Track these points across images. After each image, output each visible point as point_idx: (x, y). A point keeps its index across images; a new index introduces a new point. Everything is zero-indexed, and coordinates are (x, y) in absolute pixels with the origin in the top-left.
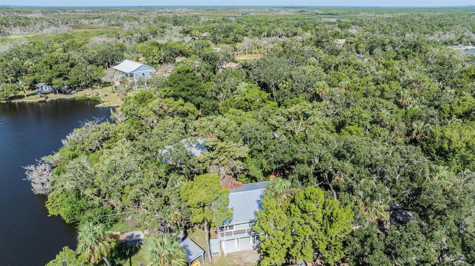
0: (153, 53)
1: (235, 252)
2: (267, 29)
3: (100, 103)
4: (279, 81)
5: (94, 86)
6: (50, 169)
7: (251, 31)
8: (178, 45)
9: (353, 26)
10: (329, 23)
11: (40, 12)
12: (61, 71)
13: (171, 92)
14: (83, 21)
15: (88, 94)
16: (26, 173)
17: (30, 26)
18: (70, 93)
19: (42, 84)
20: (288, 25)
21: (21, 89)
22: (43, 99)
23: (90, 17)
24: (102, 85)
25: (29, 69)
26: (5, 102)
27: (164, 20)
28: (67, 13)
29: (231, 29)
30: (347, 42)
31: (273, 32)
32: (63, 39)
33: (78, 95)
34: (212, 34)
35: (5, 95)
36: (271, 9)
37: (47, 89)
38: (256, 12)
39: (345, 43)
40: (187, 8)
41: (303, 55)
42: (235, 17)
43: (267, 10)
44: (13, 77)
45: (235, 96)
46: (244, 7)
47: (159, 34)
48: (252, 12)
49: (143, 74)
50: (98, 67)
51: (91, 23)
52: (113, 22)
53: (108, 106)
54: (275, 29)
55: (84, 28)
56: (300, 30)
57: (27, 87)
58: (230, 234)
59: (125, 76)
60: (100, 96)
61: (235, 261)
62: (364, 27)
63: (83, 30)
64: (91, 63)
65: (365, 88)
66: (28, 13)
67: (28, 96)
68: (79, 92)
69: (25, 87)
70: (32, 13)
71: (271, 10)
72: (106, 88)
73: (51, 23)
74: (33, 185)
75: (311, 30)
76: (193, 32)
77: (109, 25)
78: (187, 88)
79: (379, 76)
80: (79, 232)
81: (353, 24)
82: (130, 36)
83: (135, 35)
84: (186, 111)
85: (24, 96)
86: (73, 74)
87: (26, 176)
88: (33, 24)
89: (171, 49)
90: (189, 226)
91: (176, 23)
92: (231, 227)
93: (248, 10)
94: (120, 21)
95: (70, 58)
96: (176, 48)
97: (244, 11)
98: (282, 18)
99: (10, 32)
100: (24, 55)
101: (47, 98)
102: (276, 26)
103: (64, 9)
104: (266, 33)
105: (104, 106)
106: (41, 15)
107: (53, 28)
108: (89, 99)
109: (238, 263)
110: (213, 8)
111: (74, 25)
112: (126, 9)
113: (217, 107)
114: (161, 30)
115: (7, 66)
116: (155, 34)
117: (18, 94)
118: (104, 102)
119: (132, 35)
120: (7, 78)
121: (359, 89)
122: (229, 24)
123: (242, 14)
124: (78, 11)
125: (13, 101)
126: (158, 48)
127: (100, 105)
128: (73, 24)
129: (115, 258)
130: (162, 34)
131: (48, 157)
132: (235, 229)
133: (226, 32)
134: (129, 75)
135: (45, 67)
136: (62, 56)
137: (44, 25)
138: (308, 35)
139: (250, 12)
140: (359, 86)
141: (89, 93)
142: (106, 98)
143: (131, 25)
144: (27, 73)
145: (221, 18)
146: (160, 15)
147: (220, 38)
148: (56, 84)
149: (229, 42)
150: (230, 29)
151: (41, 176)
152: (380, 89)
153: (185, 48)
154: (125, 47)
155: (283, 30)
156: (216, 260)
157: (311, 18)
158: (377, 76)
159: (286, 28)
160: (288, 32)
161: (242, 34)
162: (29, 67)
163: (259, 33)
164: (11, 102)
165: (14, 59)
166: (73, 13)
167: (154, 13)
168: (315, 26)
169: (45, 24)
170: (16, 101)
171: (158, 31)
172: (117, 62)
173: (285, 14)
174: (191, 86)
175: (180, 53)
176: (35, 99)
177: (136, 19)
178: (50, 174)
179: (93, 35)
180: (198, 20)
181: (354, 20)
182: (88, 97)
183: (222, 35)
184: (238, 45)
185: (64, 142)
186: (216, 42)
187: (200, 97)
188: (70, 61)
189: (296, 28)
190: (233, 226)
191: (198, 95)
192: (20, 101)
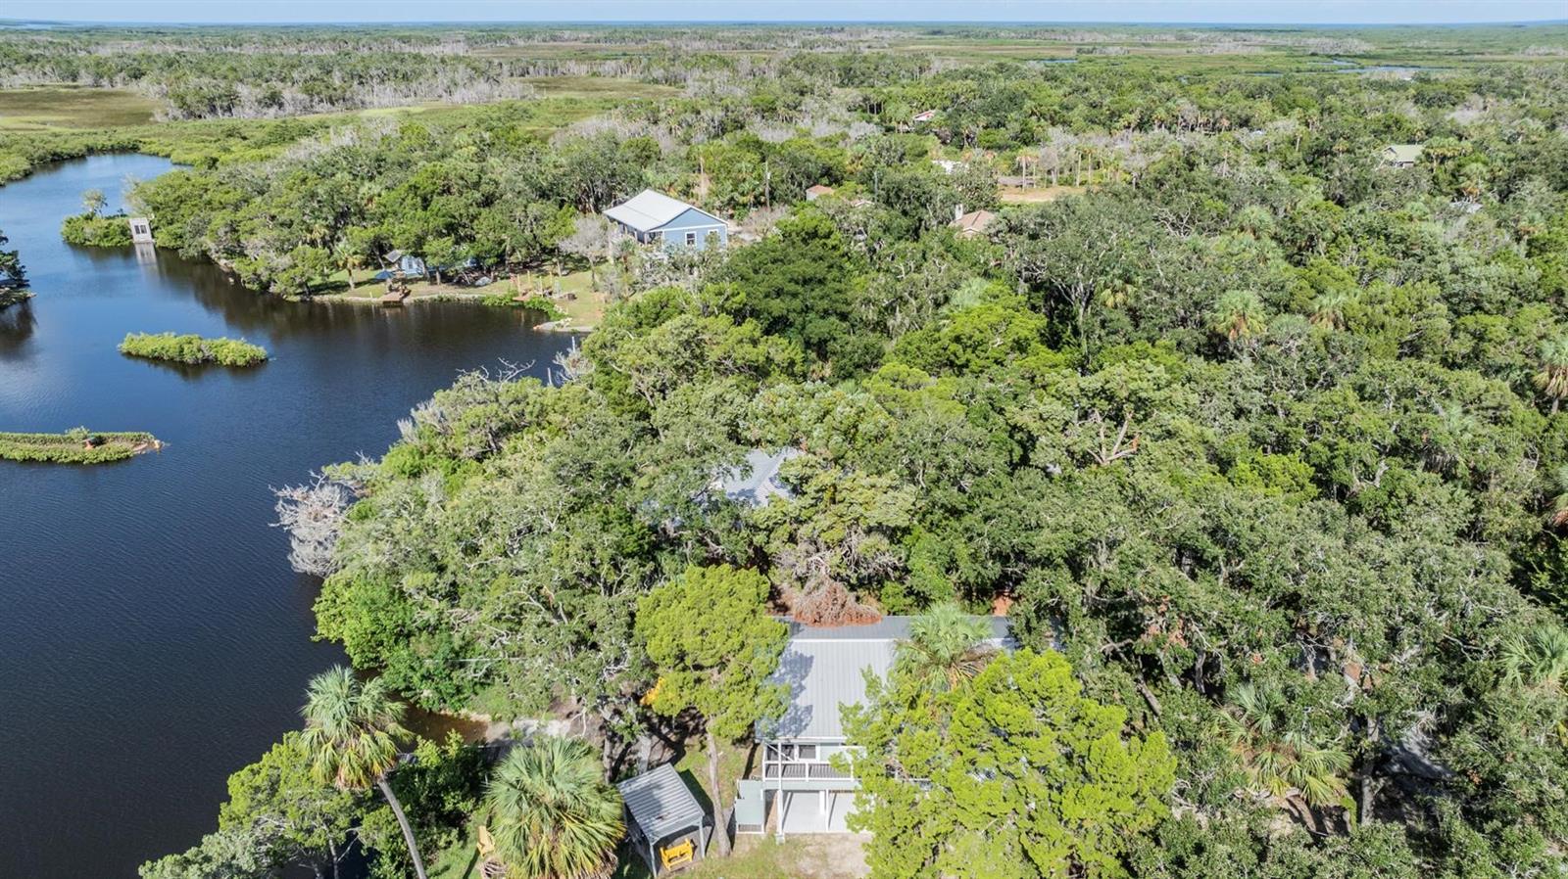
0: (740, 171)
1: (814, 835)
2: (1140, 101)
3: (548, 319)
4: (1102, 280)
5: (547, 267)
6: (343, 504)
7: (1082, 108)
8: (820, 149)
9: (1475, 98)
10: (1381, 86)
11: (461, 38)
12: (454, 217)
13: (737, 299)
14: (572, 66)
15: (521, 290)
16: (279, 508)
17: (421, 80)
18: (473, 285)
19: (399, 252)
20: (1222, 91)
21: (341, 263)
22: (396, 296)
23: (598, 54)
24: (570, 265)
25: (372, 207)
26: (298, 298)
27: (811, 68)
28: (536, 42)
29: (1014, 100)
30: (1428, 155)
31: (1161, 113)
32: (499, 119)
33: (493, 291)
34: (950, 116)
35: (298, 281)
36: (1183, 34)
37: (411, 267)
38: (1131, 45)
39: (1418, 158)
40: (899, 29)
41: (1224, 198)
42: (1052, 60)
43: (1171, 39)
44: (327, 227)
45: (942, 323)
46: (1093, 28)
47: (781, 110)
48: (1113, 45)
49: (690, 236)
50: (561, 207)
51: (594, 74)
52: (658, 73)
53: (569, 329)
54: (1170, 104)
55: (570, 89)
56: (1262, 108)
57: (357, 259)
58: (799, 771)
59: (634, 239)
60: (555, 297)
61: (806, 865)
62: (1523, 100)
63: (562, 95)
64: (544, 195)
65: (1410, 323)
66: (429, 41)
67: (358, 284)
68: (500, 283)
69: (350, 260)
70: (438, 42)
71: (1185, 39)
72: (579, 275)
73: (478, 72)
74: (294, 544)
75: (1305, 109)
76: (889, 109)
77: (642, 82)
78: (792, 287)
79: (1484, 283)
80: (310, 695)
81: (1478, 89)
82: (690, 117)
83: (707, 114)
84: (762, 359)
85: (348, 285)
86: (486, 228)
87: (276, 517)
88: (430, 74)
89: (794, 162)
90: (696, 728)
91: (848, 76)
92: (807, 749)
93: (1101, 38)
94: (678, 69)
95: (485, 178)
96: (813, 158)
97: (1088, 39)
98: (1217, 66)
99: (367, 99)
100: (365, 165)
101: (407, 295)
102: (1179, 93)
103: (528, 32)
104: (1134, 118)
105: (559, 330)
106: (461, 50)
107: (482, 86)
108: (522, 306)
109: (810, 872)
110: (985, 30)
111: (544, 78)
112: (705, 32)
113: (878, 357)
114: (791, 98)
115: (313, 195)
116: (768, 111)
117: (331, 279)
118: (562, 316)
119: (698, 113)
120: (311, 232)
121: (1383, 326)
122: (1013, 84)
123: (1079, 51)
124: (567, 34)
125: (317, 298)
126: (757, 157)
127: (546, 327)
128: (541, 77)
129: (445, 789)
130: (792, 113)
131: (340, 468)
132: (821, 757)
133: (997, 109)
134: (647, 238)
135: (409, 201)
136: (461, 171)
137: (458, 77)
138: (1288, 125)
139: (1105, 45)
140: (1386, 313)
141: (525, 287)
142: (573, 303)
143: (705, 81)
144: (364, 219)
145: (993, 63)
146: (805, 51)
147: (973, 128)
148: (435, 255)
149: (1002, 143)
150: (1011, 100)
151: (316, 519)
152: (1471, 328)
153: (840, 158)
154: (656, 149)
155: (1200, 107)
156: (747, 848)
157: (1325, 67)
158: (1478, 281)
159: (1211, 102)
160: (1218, 114)
161: (1051, 118)
162: (370, 200)
163: (1113, 114)
164: (312, 301)
165: (339, 176)
166: (552, 43)
167: (790, 44)
168: (1323, 96)
169: (462, 73)
170: (326, 298)
171: (779, 104)
172: (620, 196)
173: (1233, 52)
174: (806, 282)
175: (822, 176)
176: (375, 296)
177: (726, 64)
178: (341, 519)
179: (587, 112)
180: (921, 70)
181: (1485, 76)
182: (520, 298)
183: (983, 121)
184: (1026, 155)
185: (405, 427)
186: (957, 140)
187: (833, 319)
188: (486, 188)
189: (1250, 102)
190: (812, 747)
191: (826, 312)
192: (336, 297)
